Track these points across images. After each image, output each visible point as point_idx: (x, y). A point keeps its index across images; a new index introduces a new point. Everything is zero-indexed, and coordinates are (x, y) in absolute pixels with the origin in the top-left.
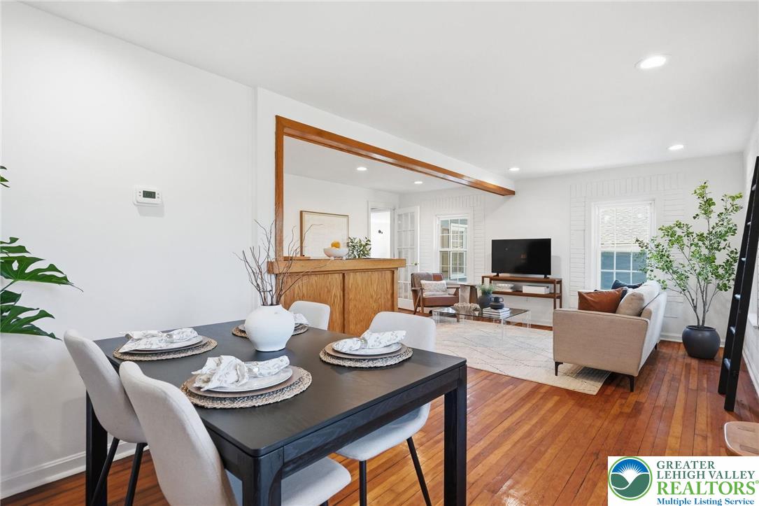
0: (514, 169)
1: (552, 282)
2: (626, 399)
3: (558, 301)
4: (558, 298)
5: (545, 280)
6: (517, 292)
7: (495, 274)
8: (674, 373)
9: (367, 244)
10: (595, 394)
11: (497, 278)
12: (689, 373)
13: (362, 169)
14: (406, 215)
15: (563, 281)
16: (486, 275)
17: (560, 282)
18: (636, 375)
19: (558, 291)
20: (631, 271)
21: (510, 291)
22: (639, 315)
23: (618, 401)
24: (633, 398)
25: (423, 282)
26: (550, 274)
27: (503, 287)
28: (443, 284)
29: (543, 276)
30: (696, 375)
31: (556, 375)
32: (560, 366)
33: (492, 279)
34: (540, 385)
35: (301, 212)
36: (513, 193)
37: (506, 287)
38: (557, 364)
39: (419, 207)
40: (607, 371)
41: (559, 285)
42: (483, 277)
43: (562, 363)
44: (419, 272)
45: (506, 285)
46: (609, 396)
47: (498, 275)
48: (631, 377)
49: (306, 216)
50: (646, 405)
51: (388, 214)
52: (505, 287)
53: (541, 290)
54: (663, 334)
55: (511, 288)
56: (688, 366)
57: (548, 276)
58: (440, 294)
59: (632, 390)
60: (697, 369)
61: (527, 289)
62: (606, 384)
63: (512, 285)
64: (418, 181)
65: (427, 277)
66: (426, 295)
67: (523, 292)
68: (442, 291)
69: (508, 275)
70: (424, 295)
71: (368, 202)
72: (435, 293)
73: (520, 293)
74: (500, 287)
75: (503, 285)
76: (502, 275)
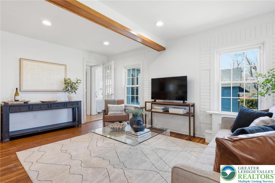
1: (188, 105)
3: (192, 118)
4: (192, 116)
5: (183, 104)
6: (166, 111)
7: (154, 100)
14: (108, 67)
15: (195, 105)
17: (193, 105)
19: (192, 111)
21: (161, 111)
25: (109, 105)
26: (187, 100)
28: (123, 106)
29: (182, 102)
35: (20, 60)
36: (164, 49)
37: (159, 108)
41: (193, 107)
42: (146, 102)
47: (155, 101)
49: (24, 63)
53: (181, 111)
55: (163, 109)
57: (185, 101)
58: (119, 113)
61: (171, 110)
63: (163, 107)
65: (114, 102)
66: (110, 113)
67: (169, 112)
68: (121, 111)
69: (162, 101)
70: (108, 114)
71: (83, 58)
72: (116, 112)
73: (167, 113)
74: (155, 109)
75: (157, 107)
76: (157, 101)
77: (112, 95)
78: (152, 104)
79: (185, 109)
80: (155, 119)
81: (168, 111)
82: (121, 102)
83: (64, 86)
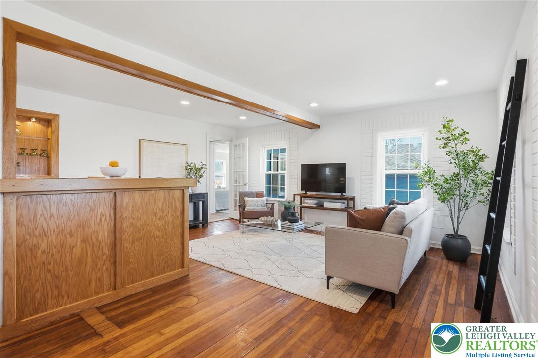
0: (314, 105)
1: (346, 199)
2: (385, 318)
5: (341, 197)
6: (320, 207)
7: (304, 192)
8: (437, 283)
9: (202, 168)
10: (356, 312)
11: (305, 195)
12: (450, 284)
13: (185, 103)
14: (239, 145)
15: (356, 198)
16: (296, 193)
17: (353, 199)
18: (397, 292)
19: (351, 206)
20: (408, 190)
21: (315, 206)
22: (401, 233)
23: (376, 322)
24: (392, 317)
25: (246, 198)
26: (345, 193)
27: (309, 203)
28: (264, 200)
29: (340, 194)
30: (456, 285)
31: (328, 288)
32: (331, 280)
33: (302, 196)
34: (308, 301)
35: (140, 140)
36: (318, 127)
38: (329, 278)
39: (248, 138)
40: (372, 288)
41: (352, 201)
42: (294, 195)
43: (333, 278)
44: (247, 190)
45: (312, 201)
46: (370, 314)
47: (306, 193)
48: (392, 295)
49: (144, 144)
50: (403, 325)
51: (227, 145)
52: (311, 203)
53: (338, 205)
54: (433, 242)
55: (316, 204)
56: (449, 275)
57: (344, 194)
58: (260, 208)
59: (393, 307)
60: (457, 278)
61: (327, 204)
62: (371, 299)
63: (317, 201)
64: (243, 117)
65: (251, 195)
66: (248, 209)
67: (325, 207)
68: (262, 206)
69: (314, 193)
70: (246, 209)
71: (207, 134)
72: (256, 208)
73: (322, 208)
74: (307, 203)
75: (309, 201)
76: (309, 193)
77: (245, 184)
78: (302, 197)
79: (343, 203)
80: (306, 217)
81: (323, 206)
82: (259, 195)
83: (185, 172)
